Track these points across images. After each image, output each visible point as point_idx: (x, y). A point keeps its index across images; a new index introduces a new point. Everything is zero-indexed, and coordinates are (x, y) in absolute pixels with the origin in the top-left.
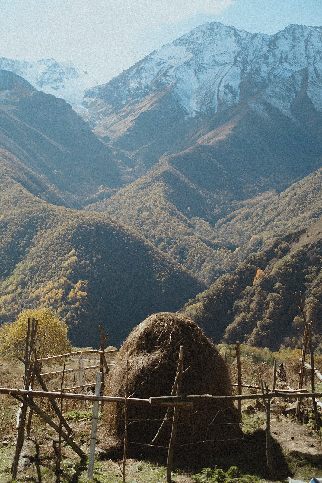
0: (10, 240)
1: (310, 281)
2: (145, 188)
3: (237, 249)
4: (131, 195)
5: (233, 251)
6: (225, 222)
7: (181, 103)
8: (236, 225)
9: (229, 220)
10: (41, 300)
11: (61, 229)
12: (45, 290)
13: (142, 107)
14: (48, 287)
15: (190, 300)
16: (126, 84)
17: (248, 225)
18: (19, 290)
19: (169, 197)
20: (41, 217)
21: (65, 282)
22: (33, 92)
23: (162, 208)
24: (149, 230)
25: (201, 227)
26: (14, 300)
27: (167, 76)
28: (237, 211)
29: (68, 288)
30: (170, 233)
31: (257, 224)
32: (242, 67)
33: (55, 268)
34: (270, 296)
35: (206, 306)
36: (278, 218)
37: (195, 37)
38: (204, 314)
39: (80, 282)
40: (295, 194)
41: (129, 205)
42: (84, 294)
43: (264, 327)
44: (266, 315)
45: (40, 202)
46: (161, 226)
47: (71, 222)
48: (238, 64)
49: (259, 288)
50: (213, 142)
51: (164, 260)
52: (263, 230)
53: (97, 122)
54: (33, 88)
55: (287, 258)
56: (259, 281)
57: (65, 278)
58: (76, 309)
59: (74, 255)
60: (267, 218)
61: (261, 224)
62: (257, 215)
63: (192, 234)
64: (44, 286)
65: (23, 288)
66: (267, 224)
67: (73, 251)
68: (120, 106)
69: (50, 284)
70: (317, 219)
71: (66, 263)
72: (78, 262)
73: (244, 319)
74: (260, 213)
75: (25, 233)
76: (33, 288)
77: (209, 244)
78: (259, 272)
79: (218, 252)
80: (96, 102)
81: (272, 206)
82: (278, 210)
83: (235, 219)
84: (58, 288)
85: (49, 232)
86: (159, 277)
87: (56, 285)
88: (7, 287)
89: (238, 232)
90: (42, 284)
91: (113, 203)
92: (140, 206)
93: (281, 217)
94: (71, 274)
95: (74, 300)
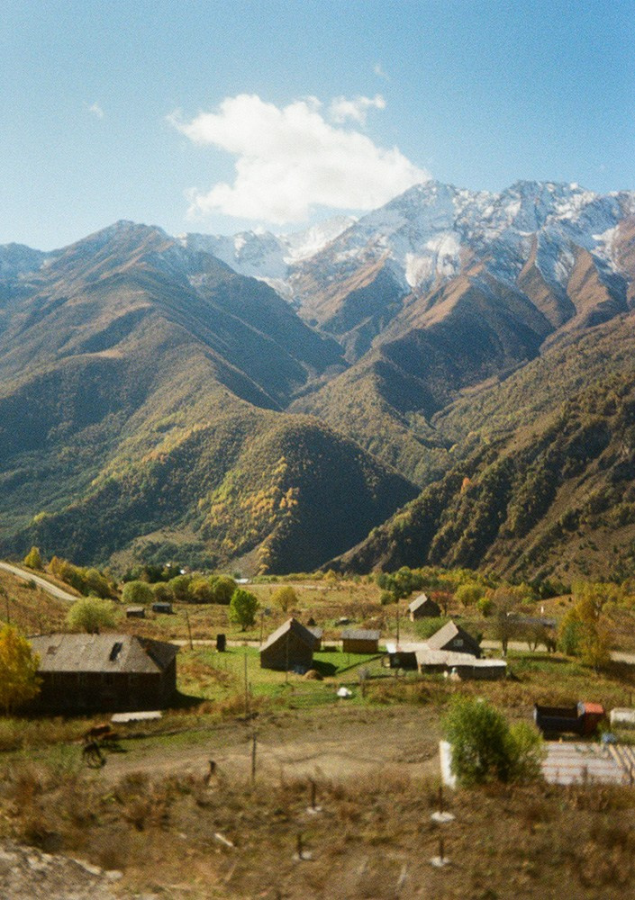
0: (218, 447)
1: (517, 489)
2: (356, 380)
3: (454, 447)
4: (341, 389)
5: (448, 450)
6: (441, 416)
7: (394, 277)
8: (454, 418)
9: (446, 413)
10: (253, 509)
11: (269, 436)
12: (256, 500)
13: (351, 284)
14: (259, 496)
15: (399, 510)
16: (332, 256)
17: (465, 420)
18: (230, 500)
19: (381, 390)
20: (249, 422)
21: (276, 491)
22: (231, 276)
23: (373, 404)
24: (360, 429)
25: (416, 422)
26: (225, 510)
27: (378, 246)
28: (455, 403)
29: (279, 497)
30: (383, 432)
31: (476, 418)
32: (462, 232)
33: (265, 477)
34: (476, 504)
35: (414, 516)
36: (497, 412)
37: (409, 198)
38: (412, 524)
39: (290, 490)
40: (516, 385)
41: (339, 399)
42: (295, 502)
43: (470, 535)
44: (472, 523)
45: (247, 407)
46: (372, 424)
47: (280, 428)
48: (458, 229)
49: (465, 497)
50: (428, 324)
51: (375, 463)
52: (481, 425)
53: (303, 302)
54: (232, 271)
55: (495, 465)
56: (466, 490)
57: (276, 487)
58: (289, 518)
59: (284, 462)
60: (486, 411)
61: (479, 417)
62: (477, 408)
63: (404, 432)
64: (255, 495)
65: (234, 497)
66: (486, 417)
67: (283, 458)
68: (327, 284)
69: (261, 494)
70: (538, 413)
71: (277, 471)
72: (288, 470)
73: (451, 528)
74: (479, 406)
75: (233, 440)
76: (244, 496)
77: (423, 442)
78: (466, 481)
79: (433, 451)
80: (300, 278)
81: (491, 398)
82: (498, 403)
83: (452, 413)
84: (270, 497)
85: (258, 439)
86: (371, 481)
87: (267, 494)
88: (218, 496)
89: (455, 426)
90: (253, 493)
91: (322, 397)
92: (350, 402)
93: (500, 411)
94: (281, 482)
95: (286, 508)
